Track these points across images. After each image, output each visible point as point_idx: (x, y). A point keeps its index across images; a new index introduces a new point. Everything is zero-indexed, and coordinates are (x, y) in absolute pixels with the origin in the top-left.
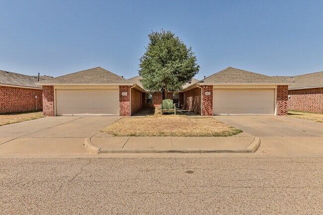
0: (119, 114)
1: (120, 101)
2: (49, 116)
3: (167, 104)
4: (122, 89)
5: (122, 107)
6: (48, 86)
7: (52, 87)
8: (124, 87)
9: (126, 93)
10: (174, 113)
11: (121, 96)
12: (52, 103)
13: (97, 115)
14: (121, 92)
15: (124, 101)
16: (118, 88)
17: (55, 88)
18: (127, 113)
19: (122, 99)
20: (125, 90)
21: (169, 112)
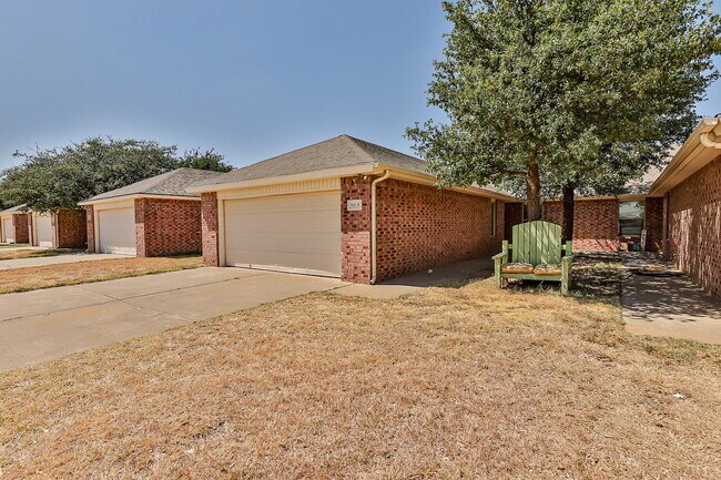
0: (340, 273)
1: (344, 230)
2: (211, 265)
3: (533, 242)
4: (349, 187)
5: (348, 251)
7: (214, 194)
8: (350, 178)
9: (360, 201)
10: (556, 285)
11: (345, 211)
12: (215, 234)
13: (295, 270)
14: (345, 199)
15: (355, 228)
16: (338, 185)
18: (363, 272)
19: (348, 222)
20: (354, 191)
21: (534, 278)
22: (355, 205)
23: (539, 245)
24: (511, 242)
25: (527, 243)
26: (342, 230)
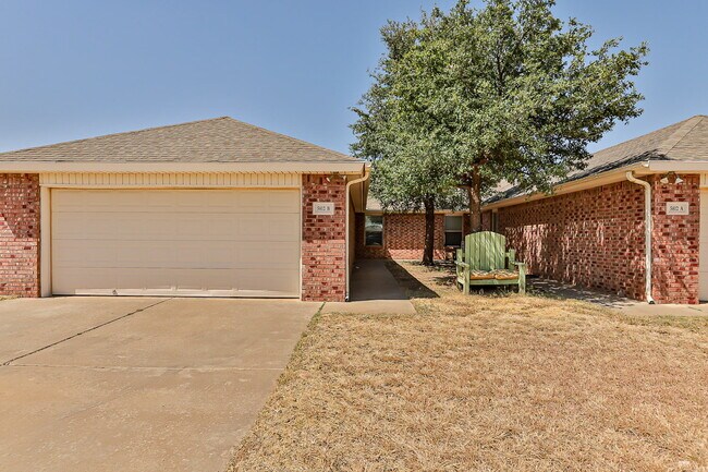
0: (300, 292)
1: (307, 238)
2: (20, 296)
3: (482, 251)
4: (315, 186)
5: (312, 264)
6: (17, 176)
7: (32, 179)
8: (321, 178)
9: (332, 205)
10: (513, 288)
11: (308, 216)
12: (33, 243)
14: (309, 201)
15: (323, 236)
16: (298, 183)
17: (44, 183)
18: (335, 288)
19: (313, 229)
20: (325, 192)
21: (496, 282)
22: (324, 208)
23: (488, 254)
24: (464, 252)
25: (478, 252)
26: (304, 238)
